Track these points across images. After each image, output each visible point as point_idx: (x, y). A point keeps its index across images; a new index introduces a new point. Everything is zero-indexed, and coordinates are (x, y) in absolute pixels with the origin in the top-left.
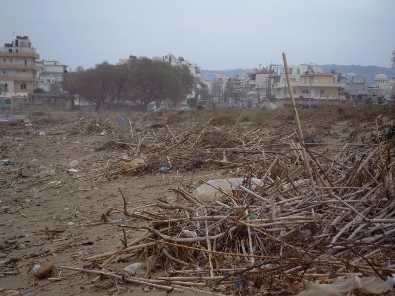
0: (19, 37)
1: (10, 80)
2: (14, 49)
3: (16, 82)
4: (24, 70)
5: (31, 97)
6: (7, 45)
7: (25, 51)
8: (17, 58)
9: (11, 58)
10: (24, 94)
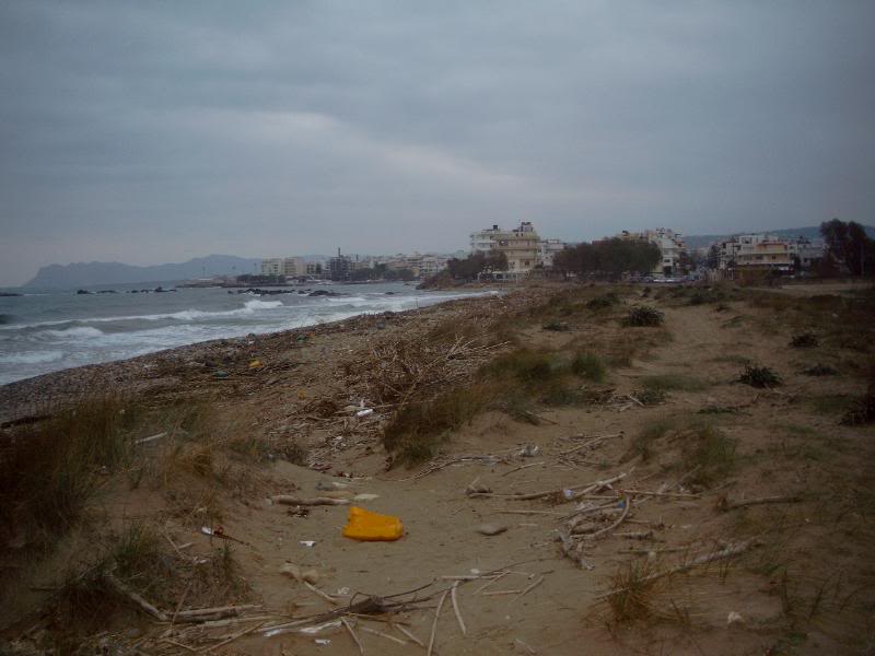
0: (523, 224)
1: (515, 258)
2: (520, 233)
3: (521, 260)
4: (528, 250)
5: (532, 272)
6: (515, 231)
7: (528, 235)
8: (522, 240)
9: (517, 241)
10: (526, 270)
